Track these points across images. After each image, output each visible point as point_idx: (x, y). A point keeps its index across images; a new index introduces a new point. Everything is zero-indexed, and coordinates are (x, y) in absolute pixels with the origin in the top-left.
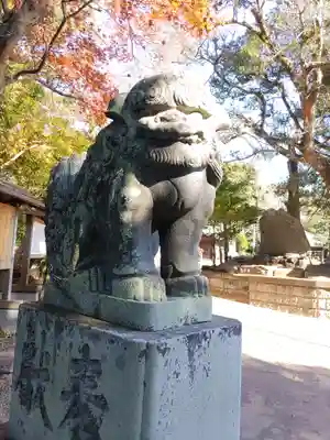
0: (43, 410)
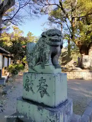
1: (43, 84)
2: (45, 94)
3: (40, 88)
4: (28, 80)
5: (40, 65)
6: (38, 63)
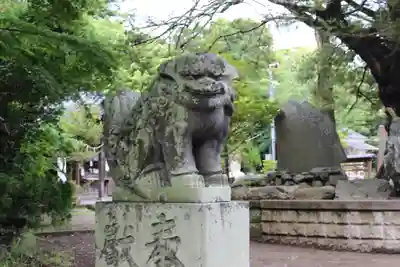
3: (156, 248)
5: (154, 173)
6: (147, 168)
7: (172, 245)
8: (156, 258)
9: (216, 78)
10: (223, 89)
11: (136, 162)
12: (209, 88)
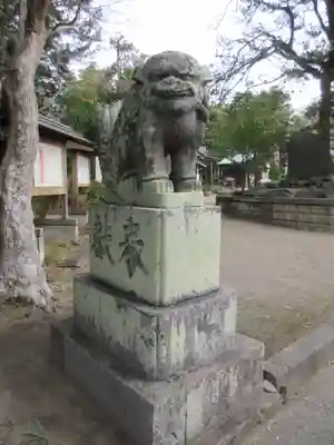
0: (110, 257)
1: (133, 238)
2: (137, 268)
3: (126, 248)
4: (99, 227)
5: (131, 179)
6: (125, 174)
7: (138, 247)
8: (126, 257)
9: (183, 77)
10: (190, 90)
11: (116, 169)
12: (173, 87)
